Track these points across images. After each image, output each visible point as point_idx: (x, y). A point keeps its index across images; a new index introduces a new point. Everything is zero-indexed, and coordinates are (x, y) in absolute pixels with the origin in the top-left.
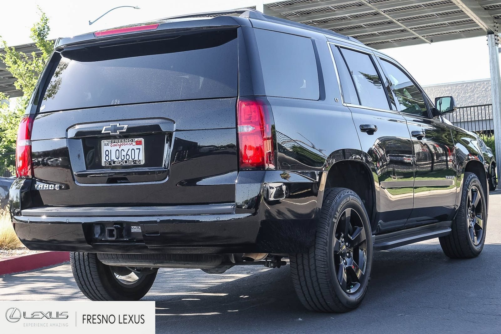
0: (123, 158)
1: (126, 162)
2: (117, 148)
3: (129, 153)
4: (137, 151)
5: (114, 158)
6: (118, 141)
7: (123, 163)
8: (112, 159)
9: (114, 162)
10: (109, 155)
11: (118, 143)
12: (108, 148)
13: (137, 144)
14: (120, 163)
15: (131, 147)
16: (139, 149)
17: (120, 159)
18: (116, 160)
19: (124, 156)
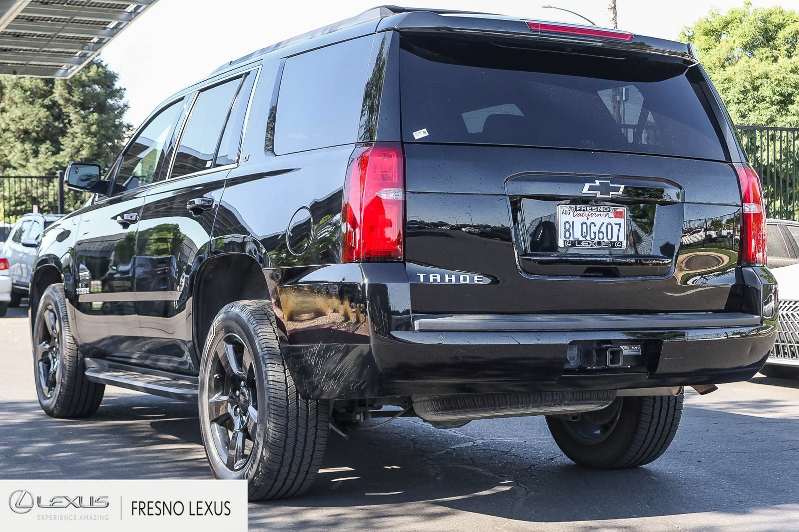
0: (593, 236)
1: (599, 243)
2: (584, 219)
3: (604, 229)
4: (616, 228)
5: (578, 235)
6: (587, 209)
7: (595, 244)
8: (575, 237)
9: (580, 243)
10: (571, 230)
11: (586, 212)
12: (569, 218)
13: (615, 217)
14: (589, 244)
15: (606, 220)
16: (620, 224)
17: (588, 238)
18: (581, 239)
19: (594, 233)
